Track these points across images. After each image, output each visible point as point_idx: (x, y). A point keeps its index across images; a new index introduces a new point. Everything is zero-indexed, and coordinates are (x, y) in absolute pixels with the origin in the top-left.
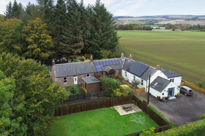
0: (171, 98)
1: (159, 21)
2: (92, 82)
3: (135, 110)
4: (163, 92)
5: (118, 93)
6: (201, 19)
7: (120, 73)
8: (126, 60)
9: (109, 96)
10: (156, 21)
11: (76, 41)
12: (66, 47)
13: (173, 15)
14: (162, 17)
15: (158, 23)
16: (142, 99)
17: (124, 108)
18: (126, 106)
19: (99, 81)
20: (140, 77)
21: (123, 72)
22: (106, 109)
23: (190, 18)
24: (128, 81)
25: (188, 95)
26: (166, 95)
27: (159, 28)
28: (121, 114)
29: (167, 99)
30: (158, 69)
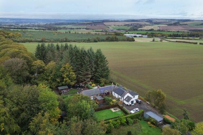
0: (132, 105)
1: (143, 25)
2: (101, 99)
3: (118, 110)
4: (129, 102)
5: (111, 103)
6: (182, 24)
7: (112, 93)
8: (114, 87)
9: (108, 105)
10: (141, 26)
11: (87, 74)
12: (81, 78)
13: (157, 19)
14: (146, 21)
15: (142, 28)
16: (121, 105)
17: (114, 109)
18: (115, 108)
19: (103, 98)
20: (120, 96)
21: (113, 93)
22: (107, 110)
23: (173, 22)
24: (115, 97)
25: (139, 103)
26: (130, 103)
27: (142, 37)
28: (113, 111)
29: (130, 105)
30: (128, 93)
